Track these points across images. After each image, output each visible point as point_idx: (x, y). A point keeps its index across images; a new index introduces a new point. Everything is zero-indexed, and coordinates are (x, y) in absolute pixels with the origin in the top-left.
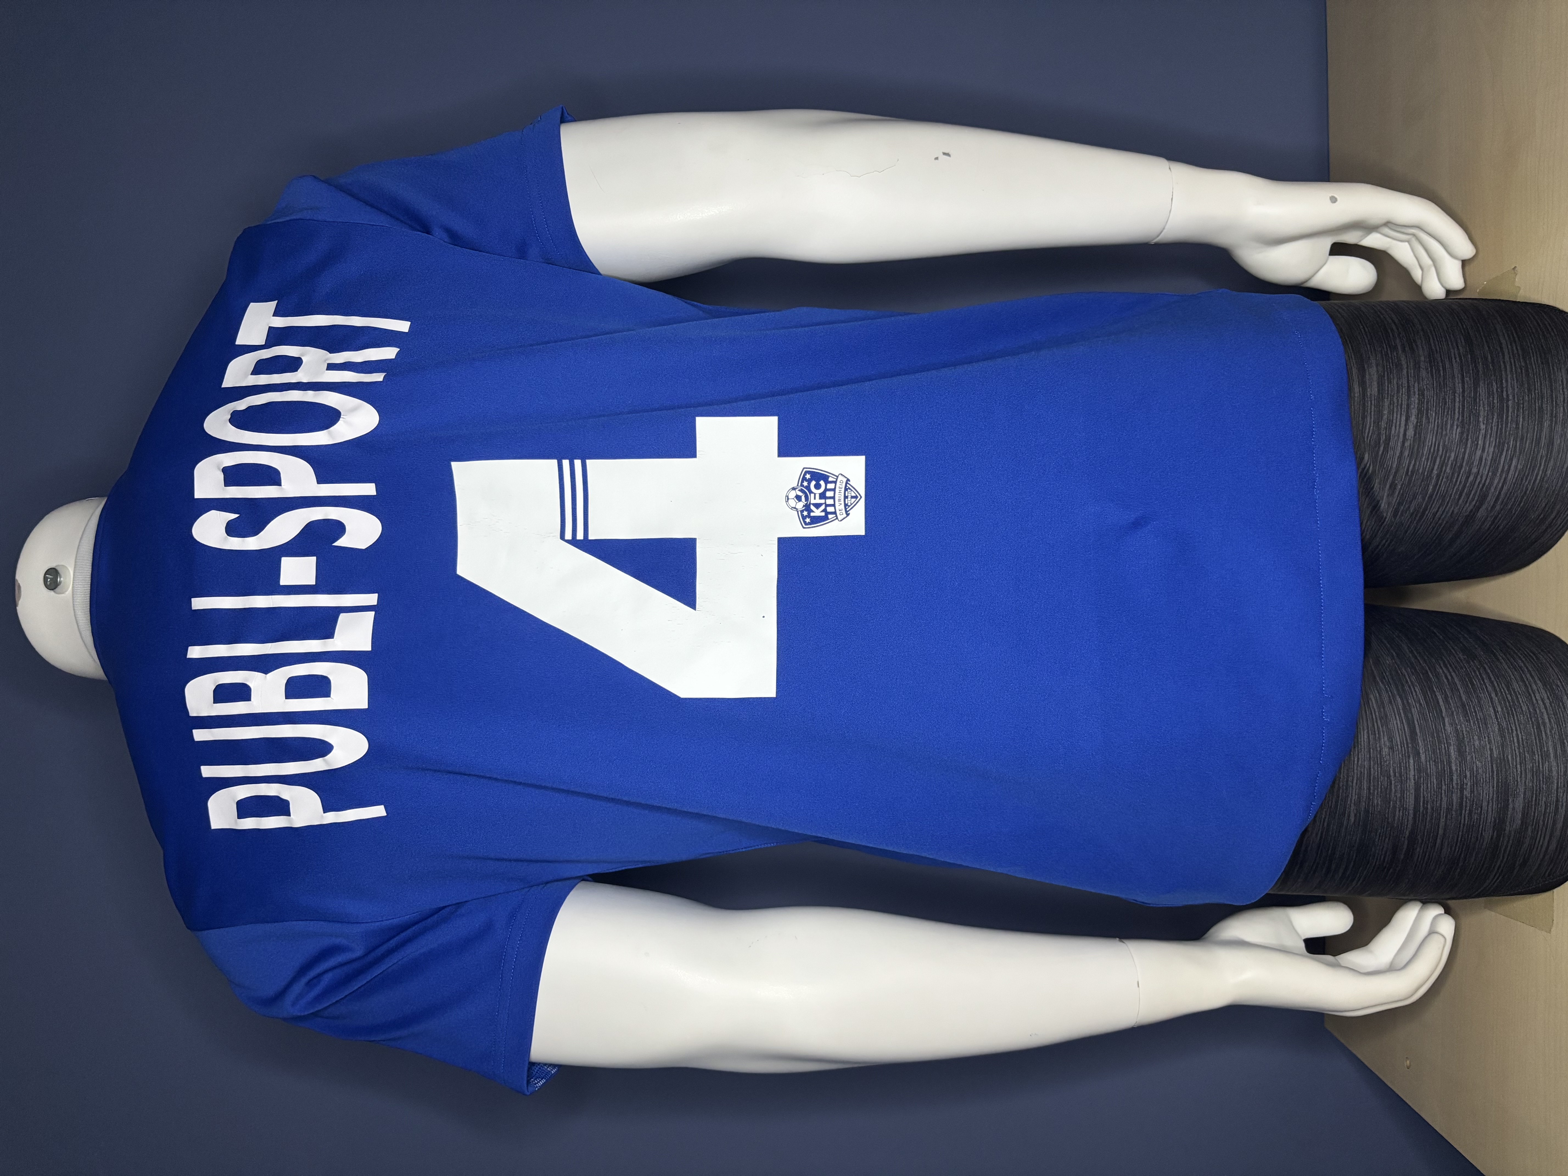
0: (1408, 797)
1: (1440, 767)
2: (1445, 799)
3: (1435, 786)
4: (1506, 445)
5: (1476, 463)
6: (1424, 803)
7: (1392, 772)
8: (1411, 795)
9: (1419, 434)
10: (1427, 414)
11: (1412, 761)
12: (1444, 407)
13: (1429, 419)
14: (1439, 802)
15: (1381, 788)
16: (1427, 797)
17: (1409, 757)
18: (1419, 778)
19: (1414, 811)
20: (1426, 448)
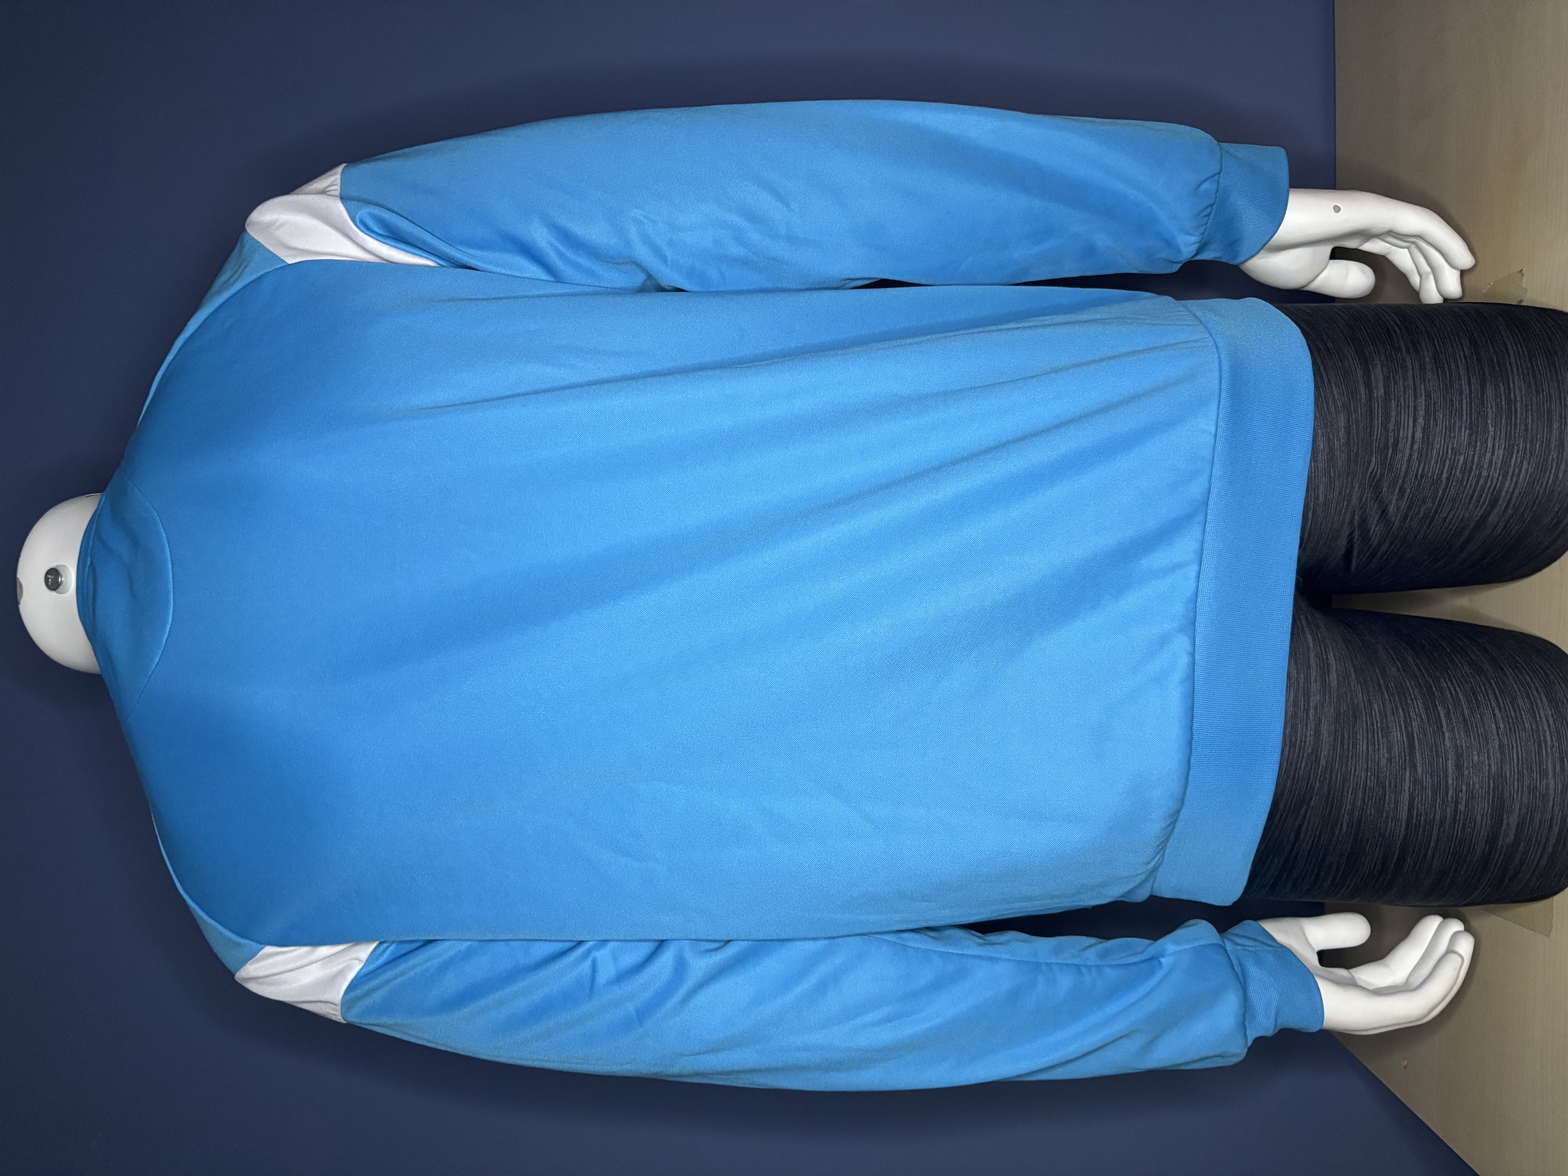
0: (1401, 809)
1: (1436, 780)
2: (1439, 812)
3: (1430, 799)
4: (1516, 448)
5: (1486, 466)
6: (1417, 815)
7: (1387, 783)
8: (1404, 807)
9: (1427, 435)
10: (1435, 416)
11: (1408, 773)
12: (1452, 409)
13: (1437, 422)
14: (1433, 814)
15: (1376, 799)
16: (1421, 809)
17: (1406, 768)
18: (1414, 790)
19: (1407, 823)
20: (1435, 451)
